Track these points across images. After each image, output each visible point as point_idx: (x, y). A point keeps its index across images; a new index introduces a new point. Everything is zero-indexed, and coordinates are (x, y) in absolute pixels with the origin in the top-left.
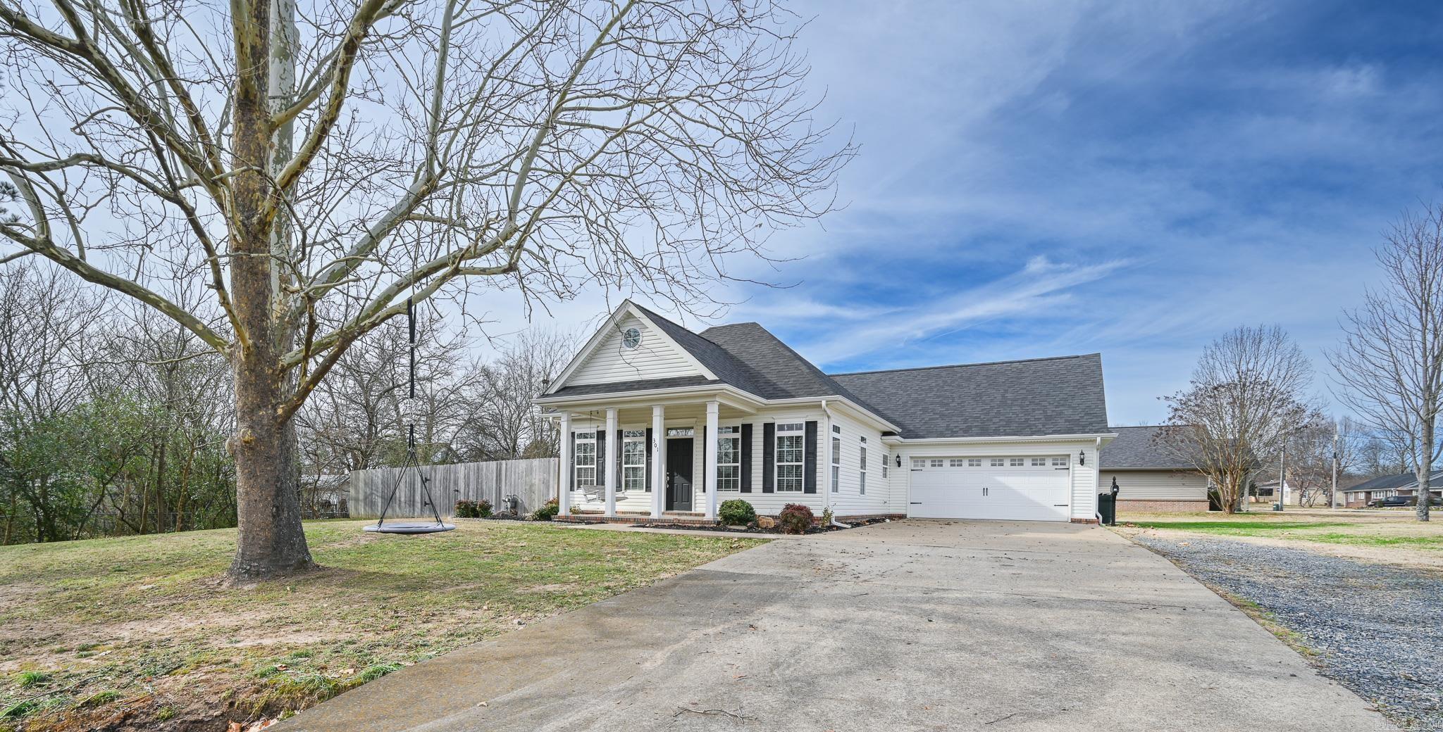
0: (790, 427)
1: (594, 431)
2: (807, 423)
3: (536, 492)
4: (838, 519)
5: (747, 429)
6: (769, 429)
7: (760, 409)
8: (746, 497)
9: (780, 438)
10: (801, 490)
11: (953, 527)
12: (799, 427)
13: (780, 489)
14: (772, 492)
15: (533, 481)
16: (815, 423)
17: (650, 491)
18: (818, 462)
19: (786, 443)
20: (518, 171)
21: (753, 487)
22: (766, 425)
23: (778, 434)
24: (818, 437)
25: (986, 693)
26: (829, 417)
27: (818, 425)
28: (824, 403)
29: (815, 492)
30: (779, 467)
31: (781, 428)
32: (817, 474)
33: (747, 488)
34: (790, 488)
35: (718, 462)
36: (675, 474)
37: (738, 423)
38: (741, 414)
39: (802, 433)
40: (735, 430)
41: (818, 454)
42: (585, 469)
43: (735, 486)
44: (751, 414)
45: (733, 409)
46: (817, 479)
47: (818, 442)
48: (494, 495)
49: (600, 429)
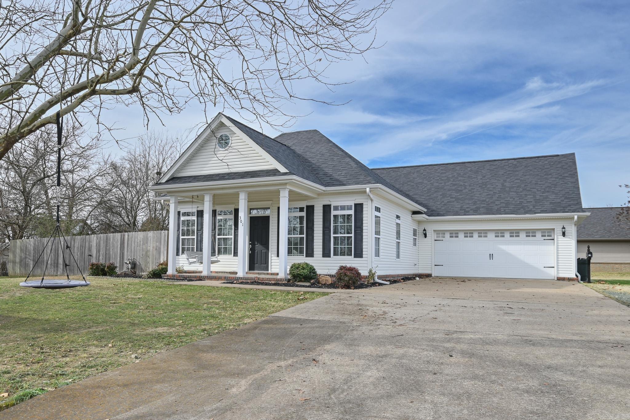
0: (343, 208)
1: (195, 210)
2: (356, 205)
3: (151, 257)
4: (380, 277)
5: (310, 210)
6: (327, 209)
7: (320, 194)
8: (309, 261)
9: (335, 216)
10: (351, 255)
11: (468, 283)
12: (349, 208)
13: (335, 254)
14: (329, 256)
15: (149, 248)
16: (361, 205)
17: (237, 256)
18: (364, 234)
19: (340, 220)
20: (141, 19)
21: (315, 253)
22: (324, 206)
23: (333, 213)
24: (364, 216)
25: (495, 413)
26: (372, 200)
27: (364, 206)
28: (368, 190)
29: (362, 257)
30: (334, 237)
31: (336, 208)
32: (364, 243)
33: (310, 254)
34: (343, 254)
35: (289, 234)
36: (256, 243)
37: (304, 204)
38: (306, 198)
39: (352, 212)
40: (301, 210)
41: (364, 228)
42: (188, 239)
43: (301, 252)
44: (314, 198)
45: (299, 194)
46: (364, 247)
47: (364, 219)
48: (118, 259)
49: (199, 209)
